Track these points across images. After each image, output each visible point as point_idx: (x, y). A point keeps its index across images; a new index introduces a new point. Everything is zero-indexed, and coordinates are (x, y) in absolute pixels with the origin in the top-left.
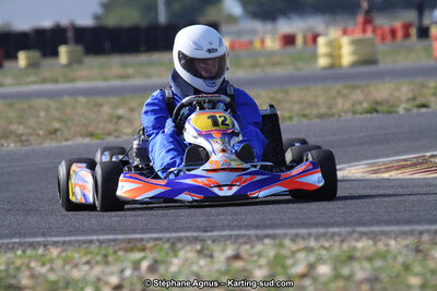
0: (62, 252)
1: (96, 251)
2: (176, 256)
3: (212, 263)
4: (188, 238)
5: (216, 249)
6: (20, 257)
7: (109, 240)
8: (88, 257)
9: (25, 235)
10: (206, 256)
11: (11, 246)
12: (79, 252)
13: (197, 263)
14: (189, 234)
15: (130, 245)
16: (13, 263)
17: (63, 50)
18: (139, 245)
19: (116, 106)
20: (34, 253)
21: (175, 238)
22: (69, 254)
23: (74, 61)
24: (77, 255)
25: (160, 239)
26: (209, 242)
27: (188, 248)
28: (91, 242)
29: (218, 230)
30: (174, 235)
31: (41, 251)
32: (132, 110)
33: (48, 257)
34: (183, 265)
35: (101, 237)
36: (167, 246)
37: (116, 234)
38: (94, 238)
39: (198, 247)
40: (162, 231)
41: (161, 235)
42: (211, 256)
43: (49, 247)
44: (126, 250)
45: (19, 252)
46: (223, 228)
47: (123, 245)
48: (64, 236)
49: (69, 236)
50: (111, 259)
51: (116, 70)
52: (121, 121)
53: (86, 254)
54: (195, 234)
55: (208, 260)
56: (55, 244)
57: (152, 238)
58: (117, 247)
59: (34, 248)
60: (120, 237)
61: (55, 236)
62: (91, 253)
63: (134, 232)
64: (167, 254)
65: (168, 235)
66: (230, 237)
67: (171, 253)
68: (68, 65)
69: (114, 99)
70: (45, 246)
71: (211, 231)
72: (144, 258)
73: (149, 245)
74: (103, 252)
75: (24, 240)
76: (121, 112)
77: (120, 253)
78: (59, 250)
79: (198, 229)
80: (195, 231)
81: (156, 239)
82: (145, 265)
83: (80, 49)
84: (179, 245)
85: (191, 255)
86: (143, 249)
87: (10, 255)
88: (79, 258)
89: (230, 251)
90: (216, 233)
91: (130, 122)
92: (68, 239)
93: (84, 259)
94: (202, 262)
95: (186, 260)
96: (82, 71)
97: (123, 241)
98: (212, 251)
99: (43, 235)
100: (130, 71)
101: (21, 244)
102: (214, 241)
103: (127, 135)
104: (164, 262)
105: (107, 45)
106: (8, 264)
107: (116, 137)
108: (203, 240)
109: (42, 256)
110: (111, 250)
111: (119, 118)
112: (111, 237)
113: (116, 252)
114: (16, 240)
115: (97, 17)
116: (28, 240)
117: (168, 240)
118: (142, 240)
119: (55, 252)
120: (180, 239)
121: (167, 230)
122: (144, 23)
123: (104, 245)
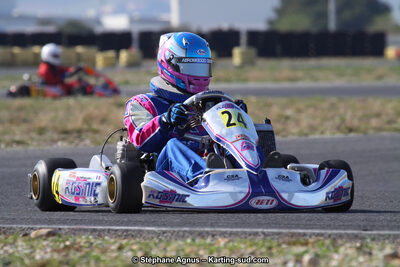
0: (229, 242)
1: (261, 242)
2: (336, 252)
3: (371, 260)
4: (348, 235)
5: (375, 247)
6: (190, 245)
7: (274, 234)
8: (254, 248)
9: (194, 225)
10: (365, 253)
11: (181, 234)
12: (245, 243)
13: (356, 258)
14: (349, 232)
15: (294, 239)
16: (183, 250)
17: (237, 52)
18: (302, 240)
19: (285, 107)
20: (202, 241)
21: (336, 234)
22: (236, 244)
23: (247, 62)
24: (243, 246)
25: (322, 235)
26: (368, 240)
27: (348, 245)
28: (256, 234)
29: (377, 229)
30: (335, 232)
31: (209, 240)
32: (299, 111)
33: (216, 246)
34: (343, 260)
35: (265, 230)
36: (328, 242)
37: (280, 228)
38: (260, 230)
39: (358, 245)
40: (323, 228)
41: (323, 231)
42: (370, 254)
43: (218, 237)
44: (289, 244)
45: (189, 241)
46: (382, 227)
47: (287, 238)
48: (232, 227)
49: (237, 227)
50: (274, 251)
51: (286, 73)
52: (289, 121)
53: (251, 246)
54: (355, 232)
55: (367, 257)
56: (223, 234)
57: (314, 234)
58: (281, 241)
59: (203, 237)
60: (284, 231)
61: (223, 226)
62: (256, 244)
63: (298, 227)
64: (328, 248)
65: (329, 232)
66: (390, 235)
67: (332, 248)
68: (241, 67)
69: (284, 100)
70: (213, 236)
71: (371, 230)
72: (306, 252)
73: (311, 240)
74: (267, 244)
75: (193, 229)
76: (289, 112)
77: (284, 246)
78: (226, 240)
79: (359, 227)
80: (355, 229)
81: (318, 235)
82: (306, 258)
83: (253, 51)
84: (340, 242)
85: (351, 252)
86: (306, 244)
87: (180, 242)
88: (246, 248)
89: (388, 250)
90: (375, 232)
91: (297, 122)
92: (235, 230)
93: (250, 250)
94: (361, 259)
95: (346, 255)
96: (253, 72)
97: (286, 235)
98: (371, 249)
99: (212, 225)
100: (300, 74)
101: (191, 233)
102: (373, 240)
103: (293, 134)
104: (325, 257)
105: (278, 48)
106: (178, 251)
107: (284, 136)
108: (363, 238)
109: (210, 245)
110: (275, 243)
111: (287, 118)
112: (275, 230)
113: (279, 245)
114: (187, 229)
115: (271, 22)
116: (198, 229)
117: (330, 236)
118: (304, 235)
119: (222, 242)
120: (341, 236)
121: (329, 227)
122: (314, 30)
123: (269, 238)
